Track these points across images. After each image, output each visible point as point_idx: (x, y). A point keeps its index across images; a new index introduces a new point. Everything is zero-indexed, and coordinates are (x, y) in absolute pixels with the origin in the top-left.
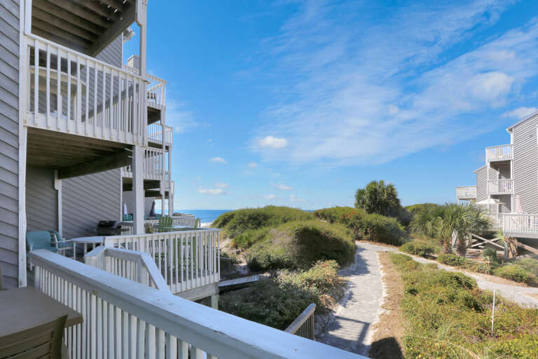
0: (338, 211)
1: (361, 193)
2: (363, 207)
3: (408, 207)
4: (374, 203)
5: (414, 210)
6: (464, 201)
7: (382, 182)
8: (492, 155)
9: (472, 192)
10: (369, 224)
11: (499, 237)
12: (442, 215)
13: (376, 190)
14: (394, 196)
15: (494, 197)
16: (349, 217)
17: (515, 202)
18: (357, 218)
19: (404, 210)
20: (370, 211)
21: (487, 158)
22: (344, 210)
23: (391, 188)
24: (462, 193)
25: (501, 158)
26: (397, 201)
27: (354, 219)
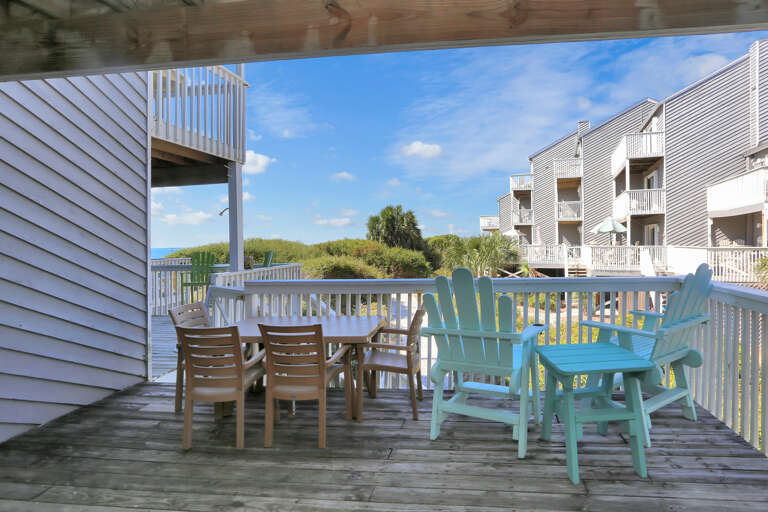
0: (348, 245)
1: (374, 221)
2: (378, 240)
3: (429, 239)
4: (392, 233)
5: (435, 242)
6: (487, 233)
7: (399, 208)
8: (514, 184)
9: (495, 222)
10: (392, 260)
11: (523, 269)
12: (478, 247)
13: (393, 218)
14: (414, 225)
15: (517, 227)
16: (365, 252)
17: (536, 233)
18: (377, 253)
19: (426, 242)
20: (391, 244)
21: (511, 187)
22: (357, 243)
23: (410, 215)
24: (484, 223)
25: (523, 188)
26: (418, 231)
27: (373, 254)
